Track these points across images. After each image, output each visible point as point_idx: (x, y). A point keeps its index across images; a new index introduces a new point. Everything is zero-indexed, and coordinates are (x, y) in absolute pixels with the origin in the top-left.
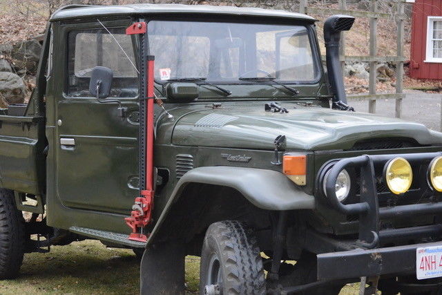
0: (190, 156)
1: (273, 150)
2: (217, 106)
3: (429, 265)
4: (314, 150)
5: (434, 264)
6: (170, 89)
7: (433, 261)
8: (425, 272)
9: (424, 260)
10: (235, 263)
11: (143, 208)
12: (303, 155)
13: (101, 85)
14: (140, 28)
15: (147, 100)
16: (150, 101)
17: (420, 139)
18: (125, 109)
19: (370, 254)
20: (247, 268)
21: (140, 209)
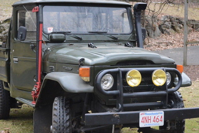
0: (53, 67)
1: (78, 65)
2: (71, 44)
3: (147, 121)
4: (94, 65)
5: (149, 121)
6: (51, 37)
7: (149, 119)
8: (144, 124)
9: (144, 118)
10: (56, 116)
11: (37, 90)
12: (88, 67)
13: (22, 34)
14: (36, 9)
15: (39, 41)
16: (40, 42)
17: (155, 61)
18: (33, 45)
19: (113, 114)
20: (61, 119)
21: (35, 90)
